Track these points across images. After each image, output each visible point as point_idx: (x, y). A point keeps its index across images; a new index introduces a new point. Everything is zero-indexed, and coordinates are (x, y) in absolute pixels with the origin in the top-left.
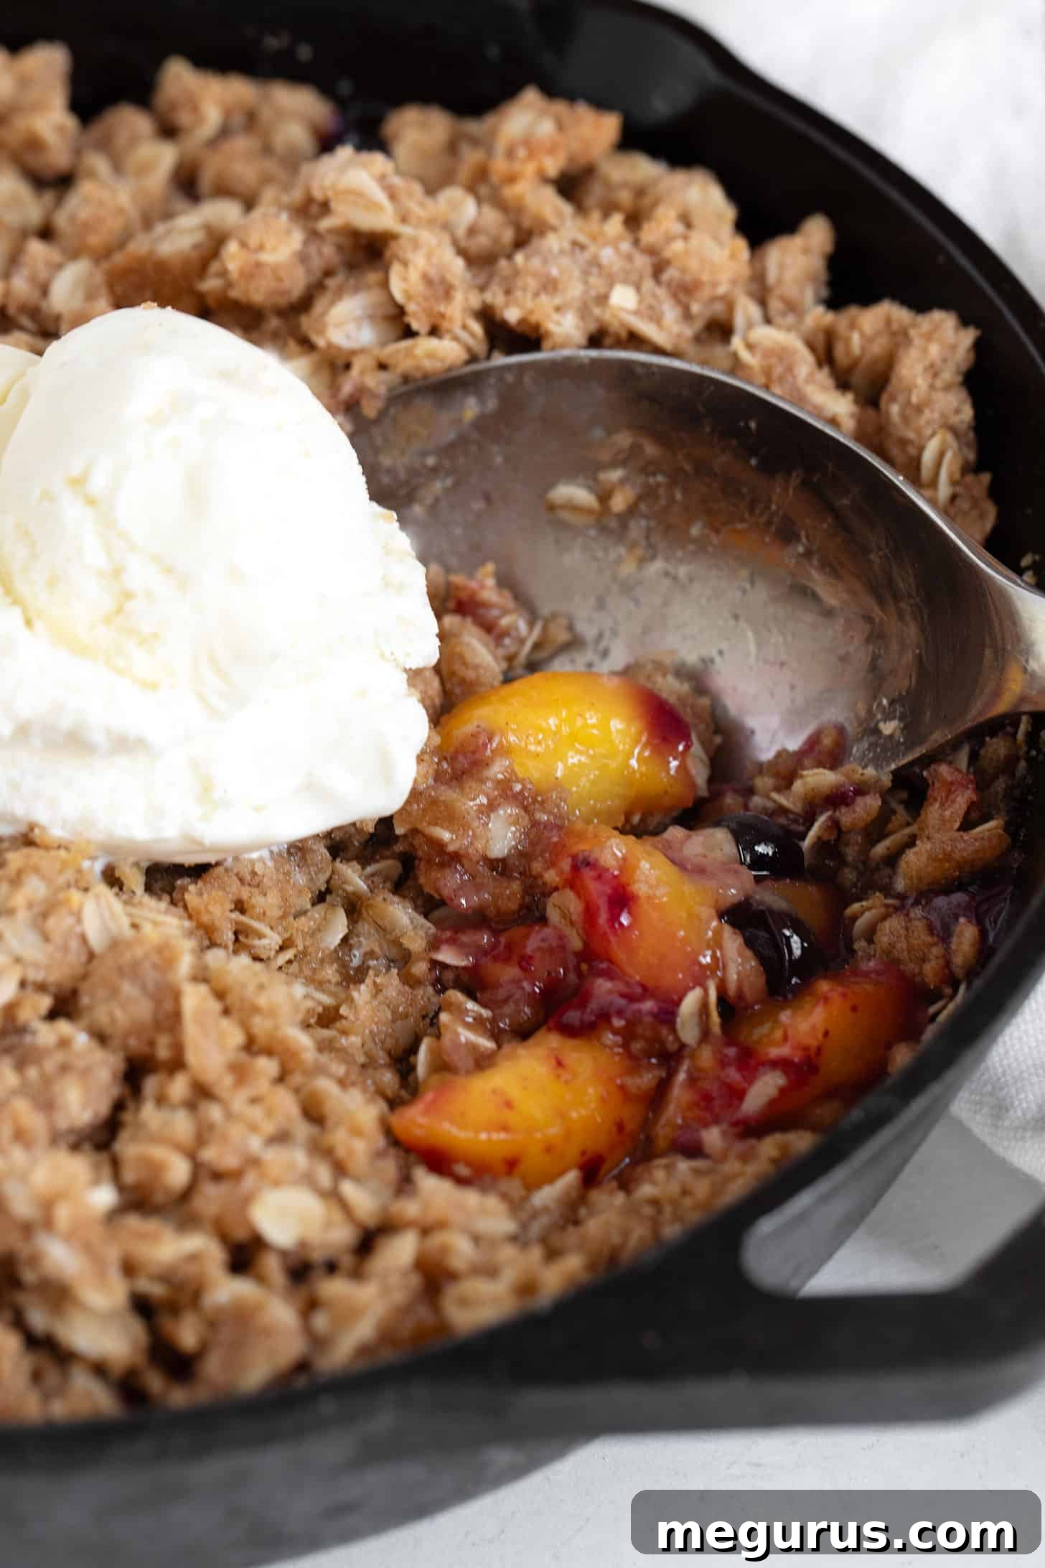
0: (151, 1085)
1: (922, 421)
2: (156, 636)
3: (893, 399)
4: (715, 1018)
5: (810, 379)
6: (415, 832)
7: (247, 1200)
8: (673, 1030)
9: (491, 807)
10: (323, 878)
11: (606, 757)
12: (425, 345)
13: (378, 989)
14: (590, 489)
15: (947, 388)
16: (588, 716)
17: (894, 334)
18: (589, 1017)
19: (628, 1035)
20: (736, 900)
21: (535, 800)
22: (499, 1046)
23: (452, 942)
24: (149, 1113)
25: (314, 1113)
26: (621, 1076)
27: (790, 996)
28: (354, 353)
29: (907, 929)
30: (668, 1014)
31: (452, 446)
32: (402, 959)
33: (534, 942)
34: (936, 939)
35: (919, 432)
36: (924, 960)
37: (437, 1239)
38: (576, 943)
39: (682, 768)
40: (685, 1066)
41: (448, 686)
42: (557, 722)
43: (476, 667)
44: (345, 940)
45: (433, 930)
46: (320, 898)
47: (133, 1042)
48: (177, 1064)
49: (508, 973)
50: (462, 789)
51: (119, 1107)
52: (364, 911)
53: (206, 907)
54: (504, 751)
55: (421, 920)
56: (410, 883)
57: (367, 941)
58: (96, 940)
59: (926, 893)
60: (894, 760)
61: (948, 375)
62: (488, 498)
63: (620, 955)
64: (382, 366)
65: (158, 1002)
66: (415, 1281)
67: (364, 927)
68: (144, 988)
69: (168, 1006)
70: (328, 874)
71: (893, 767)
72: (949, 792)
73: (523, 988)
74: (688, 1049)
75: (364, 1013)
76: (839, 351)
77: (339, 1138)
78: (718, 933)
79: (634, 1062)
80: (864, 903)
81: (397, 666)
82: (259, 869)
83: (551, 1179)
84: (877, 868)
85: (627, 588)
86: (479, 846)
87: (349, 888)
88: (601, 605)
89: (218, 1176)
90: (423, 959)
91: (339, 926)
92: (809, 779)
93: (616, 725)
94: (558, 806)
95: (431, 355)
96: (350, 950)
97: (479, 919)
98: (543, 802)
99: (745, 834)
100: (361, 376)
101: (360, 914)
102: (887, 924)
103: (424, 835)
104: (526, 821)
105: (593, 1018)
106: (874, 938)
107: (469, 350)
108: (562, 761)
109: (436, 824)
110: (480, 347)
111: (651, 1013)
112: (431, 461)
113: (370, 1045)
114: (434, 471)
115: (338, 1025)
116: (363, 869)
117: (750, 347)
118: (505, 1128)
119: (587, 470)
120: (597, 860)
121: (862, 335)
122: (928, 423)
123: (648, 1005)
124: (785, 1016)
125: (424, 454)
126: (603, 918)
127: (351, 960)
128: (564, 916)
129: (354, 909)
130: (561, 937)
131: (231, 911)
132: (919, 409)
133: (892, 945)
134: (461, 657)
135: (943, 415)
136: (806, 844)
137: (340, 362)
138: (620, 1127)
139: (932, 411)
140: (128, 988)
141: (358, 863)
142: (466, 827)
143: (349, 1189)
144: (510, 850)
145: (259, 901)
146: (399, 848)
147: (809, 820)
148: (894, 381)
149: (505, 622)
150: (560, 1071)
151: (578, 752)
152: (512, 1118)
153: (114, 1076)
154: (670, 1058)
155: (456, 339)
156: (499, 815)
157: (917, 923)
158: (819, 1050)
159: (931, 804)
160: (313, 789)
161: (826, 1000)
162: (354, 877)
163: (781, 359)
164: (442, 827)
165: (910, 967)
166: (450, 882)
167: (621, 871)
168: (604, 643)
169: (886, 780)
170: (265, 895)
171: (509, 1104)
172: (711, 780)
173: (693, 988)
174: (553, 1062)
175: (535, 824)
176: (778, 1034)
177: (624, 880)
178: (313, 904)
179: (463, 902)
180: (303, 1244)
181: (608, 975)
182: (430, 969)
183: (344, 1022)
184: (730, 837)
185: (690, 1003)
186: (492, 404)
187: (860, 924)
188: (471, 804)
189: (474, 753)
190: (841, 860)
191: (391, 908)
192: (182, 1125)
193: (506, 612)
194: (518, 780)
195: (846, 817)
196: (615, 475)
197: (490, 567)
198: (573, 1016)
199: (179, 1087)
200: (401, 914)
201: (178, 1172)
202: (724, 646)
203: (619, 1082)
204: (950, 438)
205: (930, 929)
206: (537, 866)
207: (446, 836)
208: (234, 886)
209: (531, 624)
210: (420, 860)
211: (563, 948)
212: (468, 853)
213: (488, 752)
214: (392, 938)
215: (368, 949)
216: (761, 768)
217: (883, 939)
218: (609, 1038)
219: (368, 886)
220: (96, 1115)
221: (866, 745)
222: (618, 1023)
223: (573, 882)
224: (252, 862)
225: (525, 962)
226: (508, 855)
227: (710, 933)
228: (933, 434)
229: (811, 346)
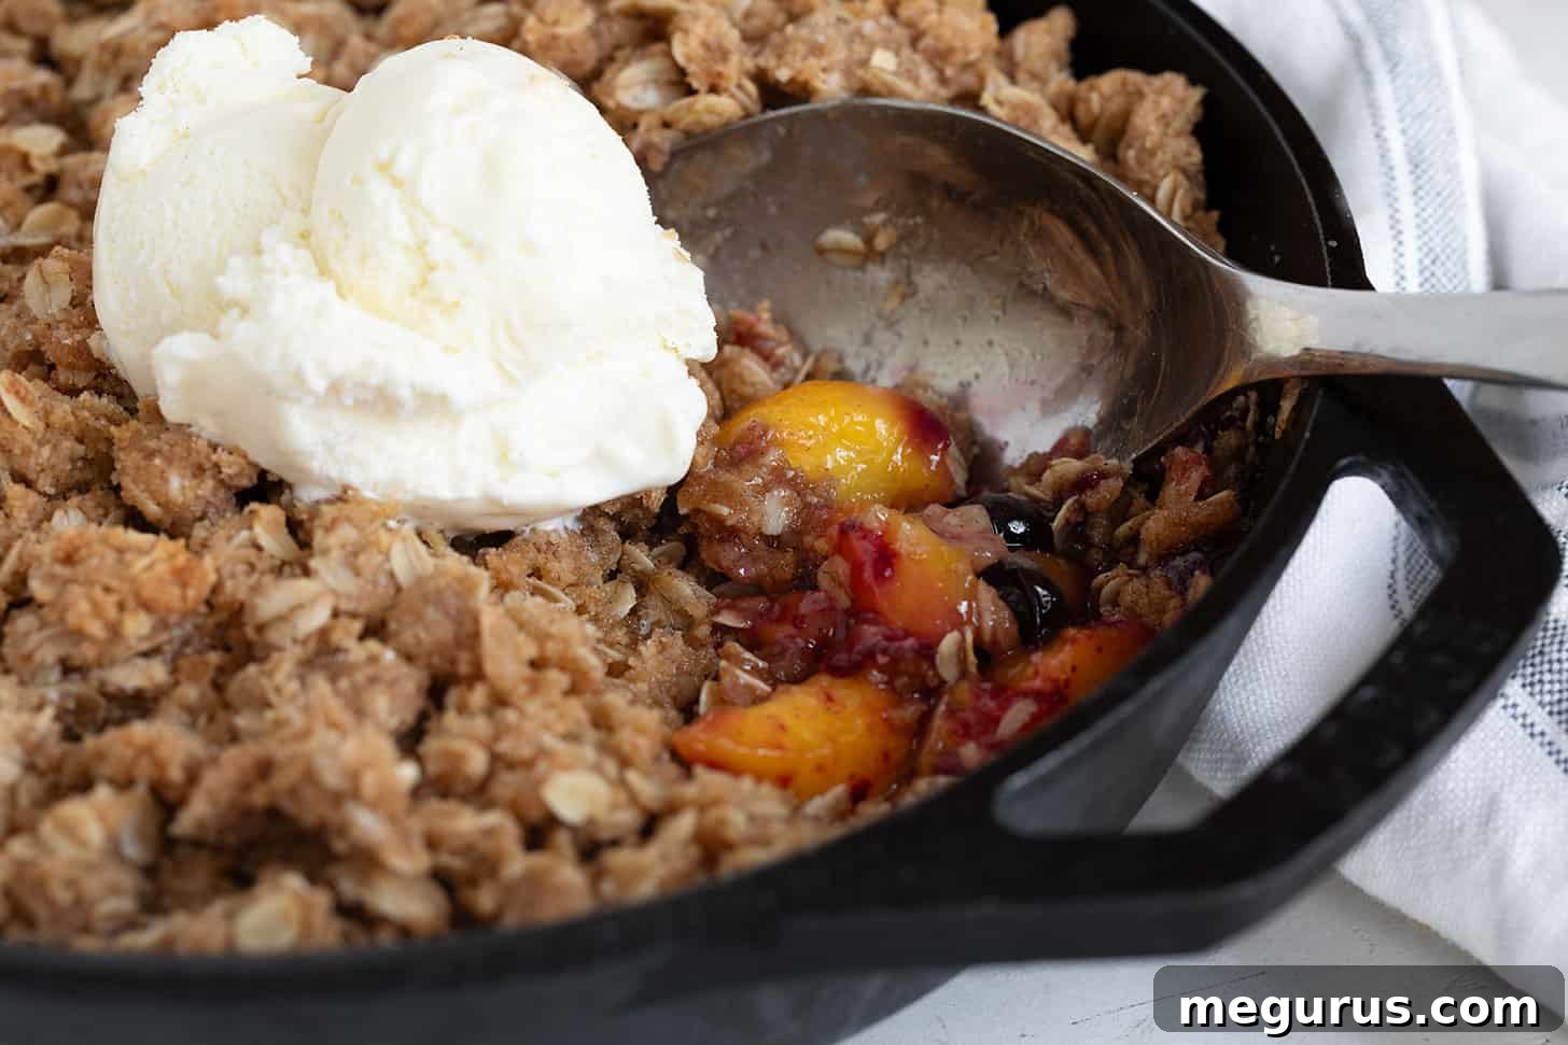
0: (452, 697)
1: (1156, 162)
2: (457, 304)
3: (1129, 146)
4: (972, 658)
5: (1054, 130)
6: (697, 511)
7: (538, 784)
8: (933, 665)
9: (766, 488)
10: (614, 558)
11: (871, 452)
12: (705, 101)
13: (663, 647)
14: (857, 233)
15: (1178, 134)
16: (854, 414)
17: (1129, 94)
18: (856, 657)
19: (891, 671)
20: (991, 562)
21: (806, 486)
22: (774, 690)
23: (730, 607)
24: (451, 719)
25: (602, 721)
26: (885, 710)
27: (1041, 644)
28: (641, 112)
29: (1147, 586)
30: (928, 651)
31: (731, 197)
32: (687, 624)
33: (807, 604)
34: (1174, 593)
35: (1153, 173)
36: (1164, 612)
37: (714, 814)
38: (844, 601)
39: (941, 463)
40: (946, 698)
41: (728, 403)
42: (826, 419)
43: (753, 384)
44: (634, 611)
45: (715, 600)
46: (611, 576)
47: (436, 660)
48: (478, 675)
49: (782, 632)
50: (740, 472)
51: (423, 717)
52: (652, 587)
53: (505, 567)
54: (779, 444)
55: (703, 591)
56: (693, 562)
57: (654, 611)
58: (403, 577)
59: (1164, 557)
60: (1134, 451)
61: (1179, 123)
62: (764, 246)
63: (883, 604)
64: (666, 125)
65: (459, 623)
66: (694, 852)
67: (652, 601)
68: (447, 614)
69: (469, 627)
70: (618, 555)
71: (1134, 456)
72: (1185, 470)
73: (796, 643)
74: (947, 686)
75: (651, 664)
76: (1081, 112)
77: (626, 738)
78: (973, 586)
79: (898, 697)
80: (1109, 574)
81: (679, 357)
82: (553, 538)
83: (822, 792)
84: (1121, 548)
85: (891, 324)
86: (755, 519)
87: (638, 567)
88: (868, 340)
89: (512, 765)
90: (705, 623)
91: (629, 599)
92: (1057, 468)
93: (881, 426)
94: (828, 492)
95: (710, 111)
96: (639, 620)
97: (757, 588)
98: (813, 489)
99: (1001, 514)
100: (647, 130)
101: (647, 589)
102: (1129, 588)
103: (704, 512)
104: (798, 503)
105: (860, 658)
106: (1119, 599)
107: (745, 108)
108: (830, 454)
109: (715, 502)
110: (755, 107)
111: (912, 649)
112: (711, 213)
113: (657, 691)
114: (715, 223)
115: (627, 674)
116: (651, 550)
117: (999, 103)
118: (779, 747)
119: (851, 216)
120: (861, 524)
121: (1102, 95)
122: (1162, 164)
123: (909, 643)
124: (1036, 658)
125: (705, 207)
126: (868, 574)
127: (640, 629)
128: (833, 579)
129: (643, 585)
130: (830, 599)
131: (529, 576)
132: (1152, 153)
133: (1135, 603)
134: (740, 376)
135: (1175, 158)
136: (1055, 525)
137: (629, 123)
138: (886, 756)
139: (1164, 153)
140: (432, 613)
141: (646, 544)
142: (743, 503)
143: (632, 776)
144: (784, 528)
145: (554, 567)
146: (683, 530)
147: (1057, 504)
148: (1130, 132)
149: (780, 351)
150: (829, 704)
151: (847, 448)
152: (787, 741)
153: (419, 690)
154: (932, 691)
155: (732, 96)
156: (773, 496)
157: (1156, 580)
158: (1067, 682)
159: (1168, 483)
160: (601, 458)
161: (1074, 641)
162: (642, 557)
163: (1027, 113)
164: (722, 504)
165: (1151, 619)
166: (728, 556)
167: (883, 532)
168: (872, 373)
169: (1128, 467)
170: (560, 562)
171: (783, 728)
172: (969, 483)
173: (952, 630)
174: (823, 697)
175: (807, 505)
176: (1030, 671)
177: (886, 540)
178: (605, 582)
179: (742, 571)
180: (591, 822)
181: (875, 622)
182: (711, 632)
183: (632, 671)
184: (985, 512)
185: (948, 643)
186: (766, 156)
187: (1106, 590)
188: (748, 484)
189: (751, 444)
190: (1088, 543)
191: (676, 581)
192: (481, 725)
193: (780, 344)
194: (791, 469)
195: (1091, 499)
196: (879, 218)
197: (766, 304)
198: (841, 658)
199: (478, 696)
200: (685, 588)
201: (477, 762)
202: (978, 369)
203: (884, 716)
204: (1181, 178)
205: (1169, 584)
206: (808, 540)
207: (725, 511)
208: (533, 554)
209: (805, 356)
210: (703, 536)
211: (832, 608)
212: (746, 527)
213: (764, 444)
214: (677, 608)
215: (656, 618)
216: (1013, 471)
217: (1127, 598)
218: (876, 675)
219: (655, 565)
220: (403, 723)
221: (1109, 441)
222: (882, 660)
223: (841, 547)
224: (548, 534)
225: (798, 621)
226: (782, 533)
227: (967, 585)
228: (1165, 175)
229: (1055, 107)
